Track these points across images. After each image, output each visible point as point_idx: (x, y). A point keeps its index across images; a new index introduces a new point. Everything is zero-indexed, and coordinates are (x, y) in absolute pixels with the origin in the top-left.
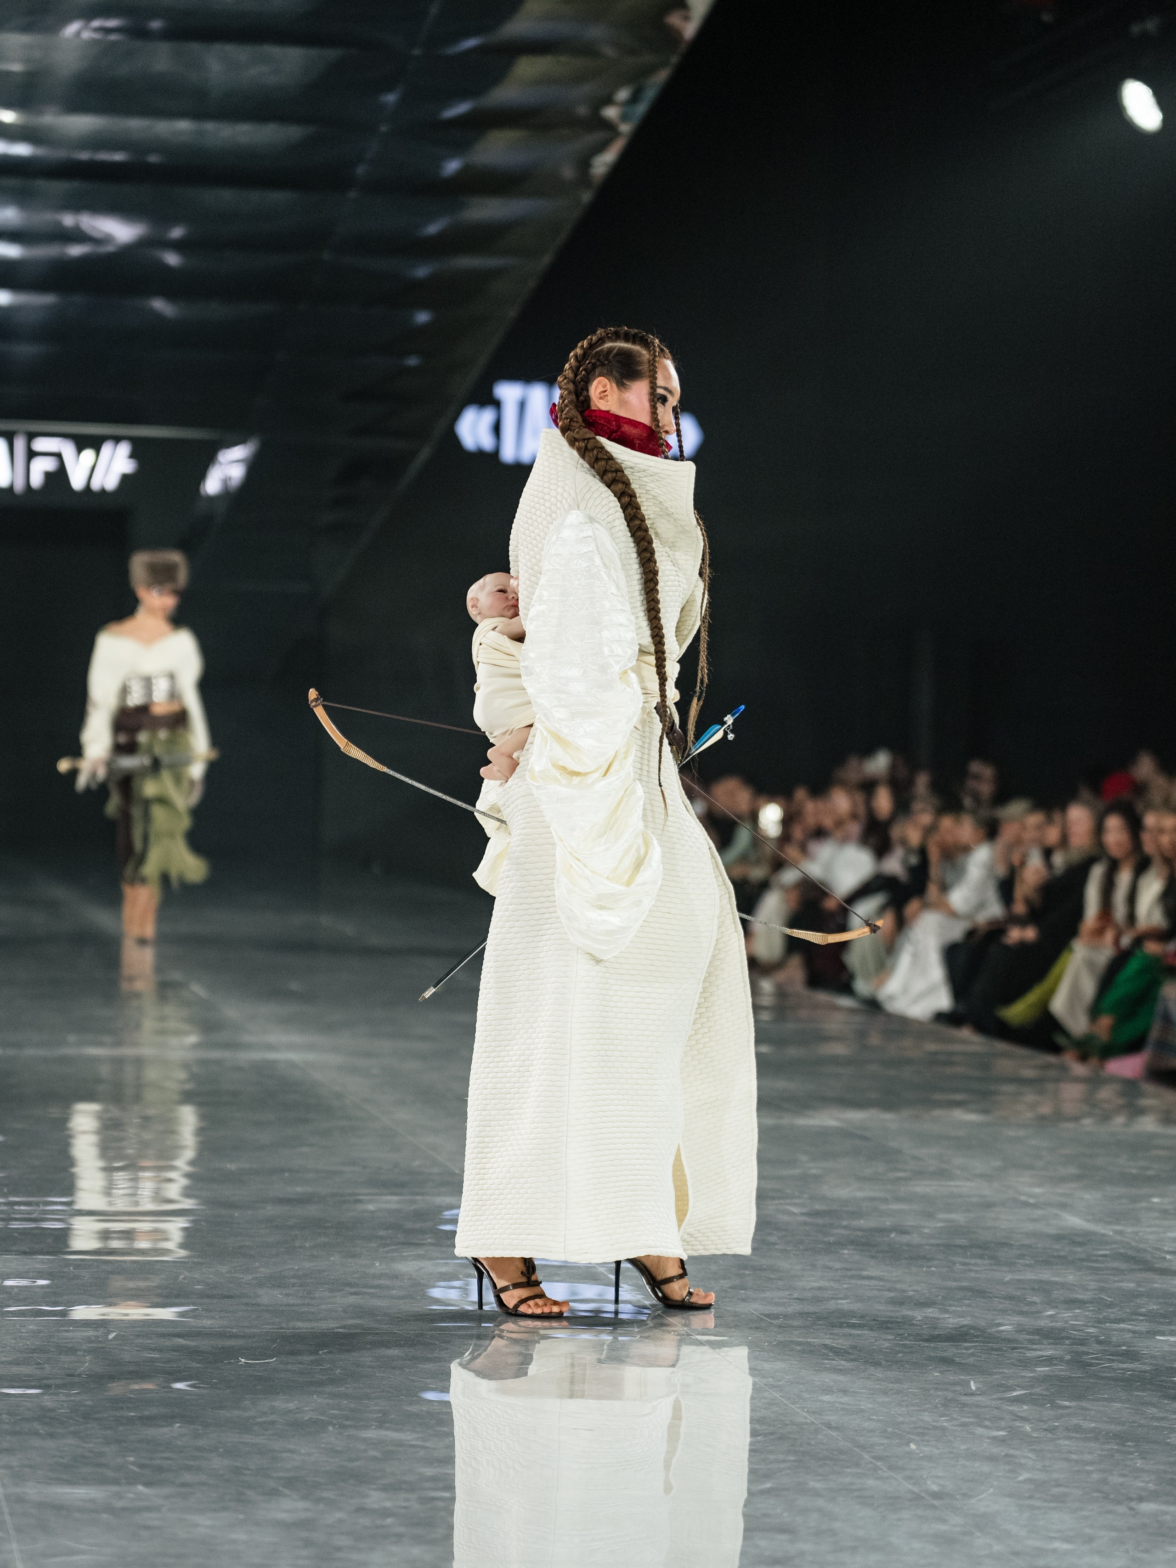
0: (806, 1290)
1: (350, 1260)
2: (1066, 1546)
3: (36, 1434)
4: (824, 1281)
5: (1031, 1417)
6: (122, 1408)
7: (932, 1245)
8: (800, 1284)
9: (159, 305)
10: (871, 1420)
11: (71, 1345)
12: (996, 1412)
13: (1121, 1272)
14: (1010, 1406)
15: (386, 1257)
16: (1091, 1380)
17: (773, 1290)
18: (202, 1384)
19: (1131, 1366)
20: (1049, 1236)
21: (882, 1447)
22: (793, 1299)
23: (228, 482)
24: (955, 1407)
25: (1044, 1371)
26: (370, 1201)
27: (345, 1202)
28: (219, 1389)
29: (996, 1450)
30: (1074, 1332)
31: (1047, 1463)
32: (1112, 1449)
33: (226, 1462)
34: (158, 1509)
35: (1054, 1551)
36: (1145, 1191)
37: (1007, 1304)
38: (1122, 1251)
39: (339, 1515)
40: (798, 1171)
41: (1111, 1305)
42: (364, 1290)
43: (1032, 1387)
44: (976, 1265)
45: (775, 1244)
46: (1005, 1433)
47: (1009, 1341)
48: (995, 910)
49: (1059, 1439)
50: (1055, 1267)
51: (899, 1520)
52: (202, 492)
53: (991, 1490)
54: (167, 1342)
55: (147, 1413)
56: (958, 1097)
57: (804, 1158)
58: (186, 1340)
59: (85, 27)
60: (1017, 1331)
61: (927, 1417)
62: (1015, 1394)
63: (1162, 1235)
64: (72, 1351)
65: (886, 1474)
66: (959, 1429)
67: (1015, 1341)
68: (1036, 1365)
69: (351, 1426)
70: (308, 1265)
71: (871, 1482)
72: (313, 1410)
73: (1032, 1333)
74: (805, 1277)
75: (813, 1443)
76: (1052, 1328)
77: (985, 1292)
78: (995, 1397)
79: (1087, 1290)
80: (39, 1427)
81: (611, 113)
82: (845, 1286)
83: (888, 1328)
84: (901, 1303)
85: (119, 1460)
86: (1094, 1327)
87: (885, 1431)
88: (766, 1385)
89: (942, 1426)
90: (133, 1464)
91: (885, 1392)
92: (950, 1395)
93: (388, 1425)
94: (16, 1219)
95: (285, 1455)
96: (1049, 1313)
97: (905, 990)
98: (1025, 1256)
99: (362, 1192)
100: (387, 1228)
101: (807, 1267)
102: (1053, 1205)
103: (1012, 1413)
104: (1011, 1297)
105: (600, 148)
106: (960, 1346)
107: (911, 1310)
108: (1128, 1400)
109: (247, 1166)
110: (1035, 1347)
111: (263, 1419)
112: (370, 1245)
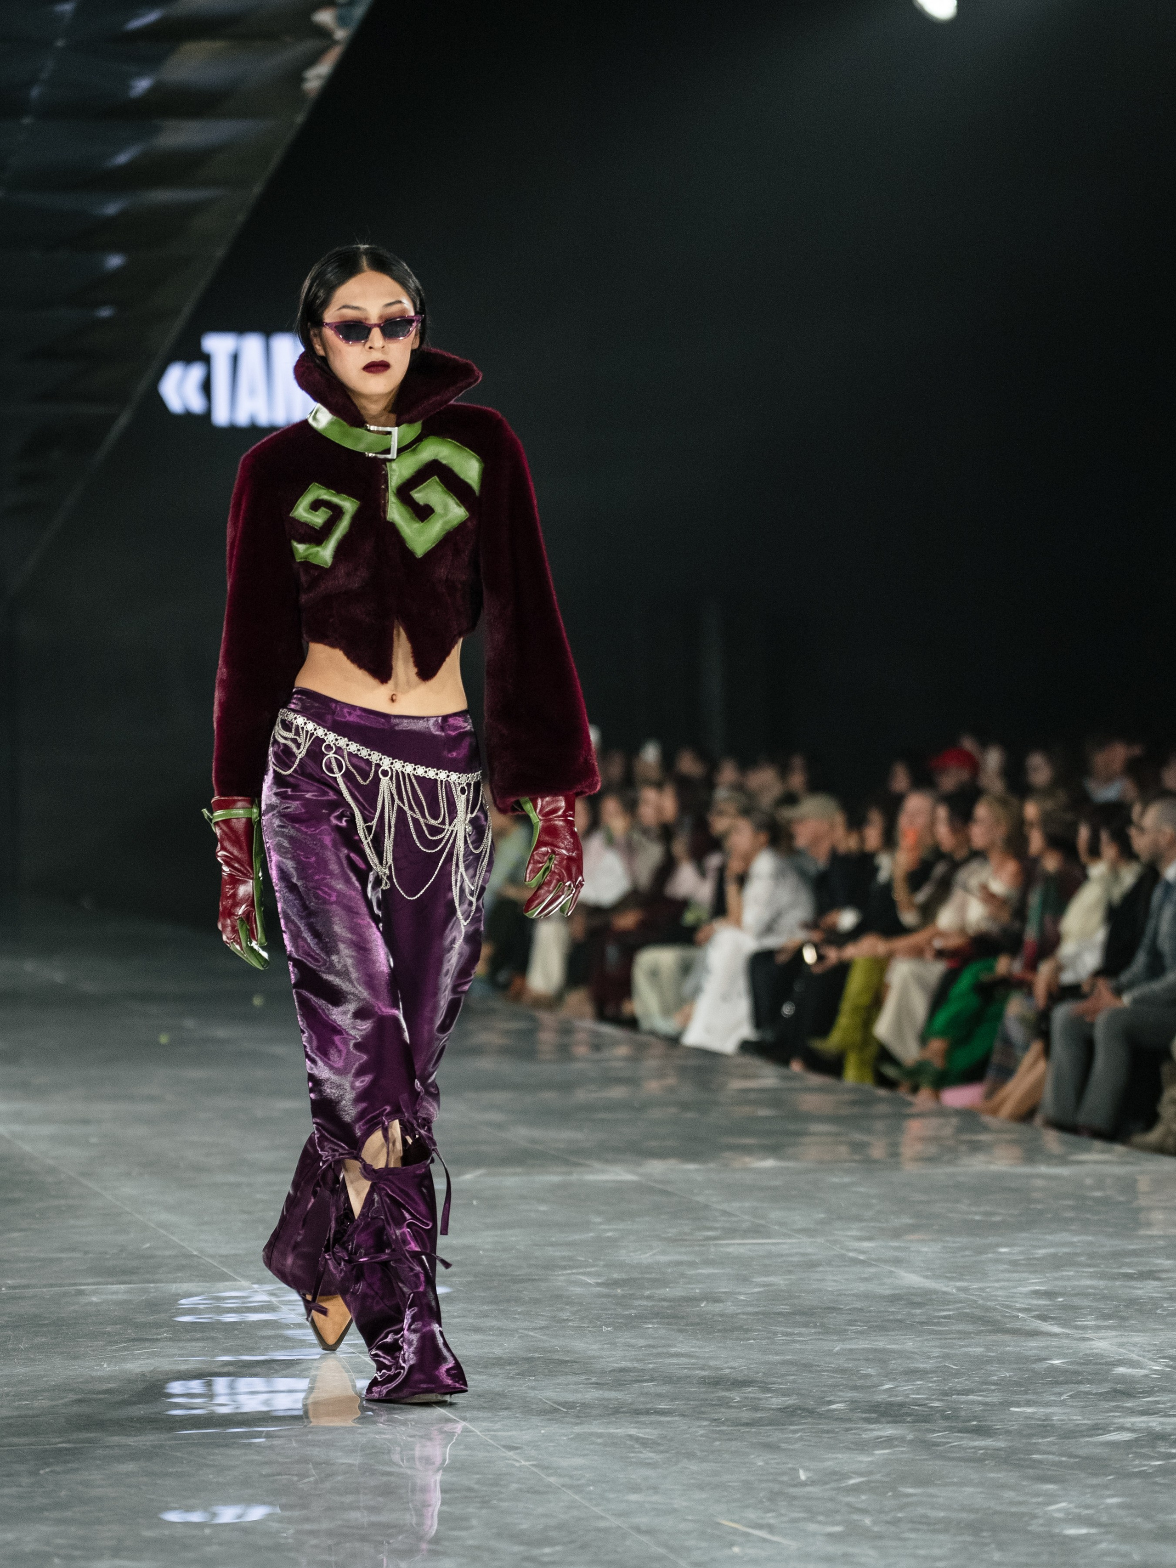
0: (605, 1372)
1: (72, 1362)
4: (625, 1361)
5: (870, 1508)
7: (749, 1314)
8: (598, 1366)
10: (687, 1520)
12: (830, 1505)
13: (967, 1334)
14: (846, 1496)
15: (114, 1357)
16: (938, 1462)
17: (566, 1374)
19: (983, 1443)
20: (883, 1297)
21: (700, 1552)
22: (592, 1384)
24: (784, 1501)
25: (884, 1454)
26: (94, 1293)
27: (64, 1295)
29: (832, 1549)
30: (916, 1408)
31: (891, 1561)
32: (965, 1542)
36: (991, 1240)
37: (838, 1378)
38: (967, 1311)
40: (591, 1235)
41: (957, 1374)
42: (89, 1398)
43: (871, 1473)
44: (800, 1334)
45: (568, 1321)
46: (841, 1529)
47: (842, 1420)
49: (904, 1532)
50: (892, 1333)
57: (598, 1219)
60: (850, 1409)
61: (750, 1514)
62: (851, 1482)
63: (1015, 1290)
66: (789, 1525)
67: (849, 1420)
68: (875, 1448)
70: (21, 1370)
72: (34, 1541)
73: (869, 1412)
74: (603, 1358)
75: (619, 1551)
76: (891, 1404)
77: (812, 1366)
78: (827, 1487)
79: (929, 1358)
81: (325, 17)
82: (651, 1366)
83: (701, 1413)
84: (716, 1383)
86: (939, 1400)
87: (703, 1533)
88: (563, 1485)
89: (769, 1523)
91: (701, 1487)
92: (777, 1487)
96: (887, 1386)
98: (856, 1321)
99: (84, 1282)
100: (115, 1323)
101: (605, 1346)
102: (886, 1261)
103: (848, 1505)
104: (842, 1370)
105: (313, 60)
106: (786, 1429)
107: (728, 1390)
108: (981, 1484)
110: (872, 1426)
112: (95, 1343)
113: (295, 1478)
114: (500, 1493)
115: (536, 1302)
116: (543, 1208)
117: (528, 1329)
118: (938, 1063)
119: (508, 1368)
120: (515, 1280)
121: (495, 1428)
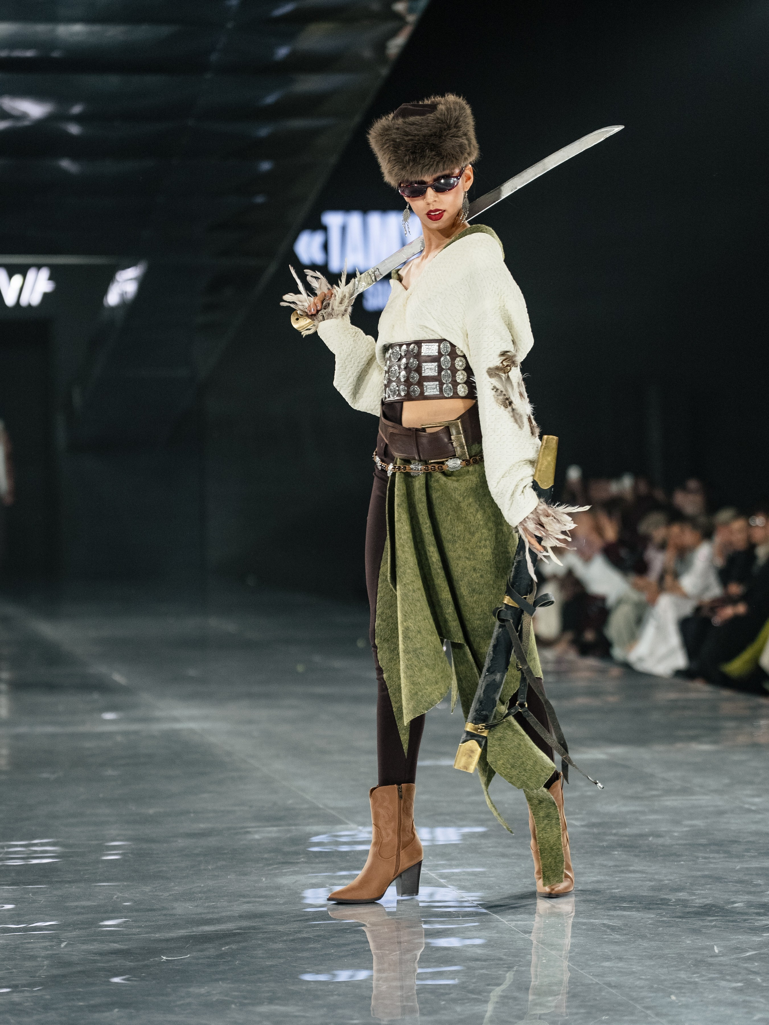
0: (587, 883)
1: (243, 878)
4: (601, 875)
5: (760, 971)
6: (73, 1000)
7: (680, 845)
9: (66, 164)
10: (641, 979)
11: (33, 953)
12: (734, 969)
14: (745, 963)
15: (270, 874)
18: (133, 977)
21: (650, 1000)
22: (579, 891)
23: (125, 295)
24: (704, 966)
26: (256, 832)
27: (237, 834)
28: (147, 981)
29: (736, 998)
37: (739, 887)
40: (577, 794)
42: (253, 899)
43: (761, 948)
44: (714, 858)
46: (742, 985)
47: (742, 914)
48: (716, 591)
52: (105, 304)
54: (106, 947)
55: (92, 1002)
56: (692, 733)
58: (121, 944)
60: (747, 907)
61: (683, 975)
62: (748, 954)
64: (33, 958)
65: (653, 1020)
66: (708, 982)
67: (746, 914)
68: (763, 932)
69: (249, 1004)
70: (210, 883)
72: (219, 993)
73: (759, 908)
75: (598, 999)
77: (721, 878)
78: (732, 957)
80: (10, 1018)
81: (400, 7)
82: (617, 879)
83: (650, 909)
84: (660, 890)
87: (652, 987)
89: (695, 981)
91: (650, 958)
92: (699, 957)
93: (276, 1001)
97: (652, 653)
98: (750, 849)
100: (270, 852)
101: (587, 866)
103: (746, 969)
104: (741, 881)
105: (394, 34)
106: (705, 919)
107: (667, 894)
109: (162, 810)
110: (761, 918)
111: (182, 1002)
112: (257, 865)
113: (388, 952)
114: (520, 961)
119: (524, 880)
121: (516, 919)
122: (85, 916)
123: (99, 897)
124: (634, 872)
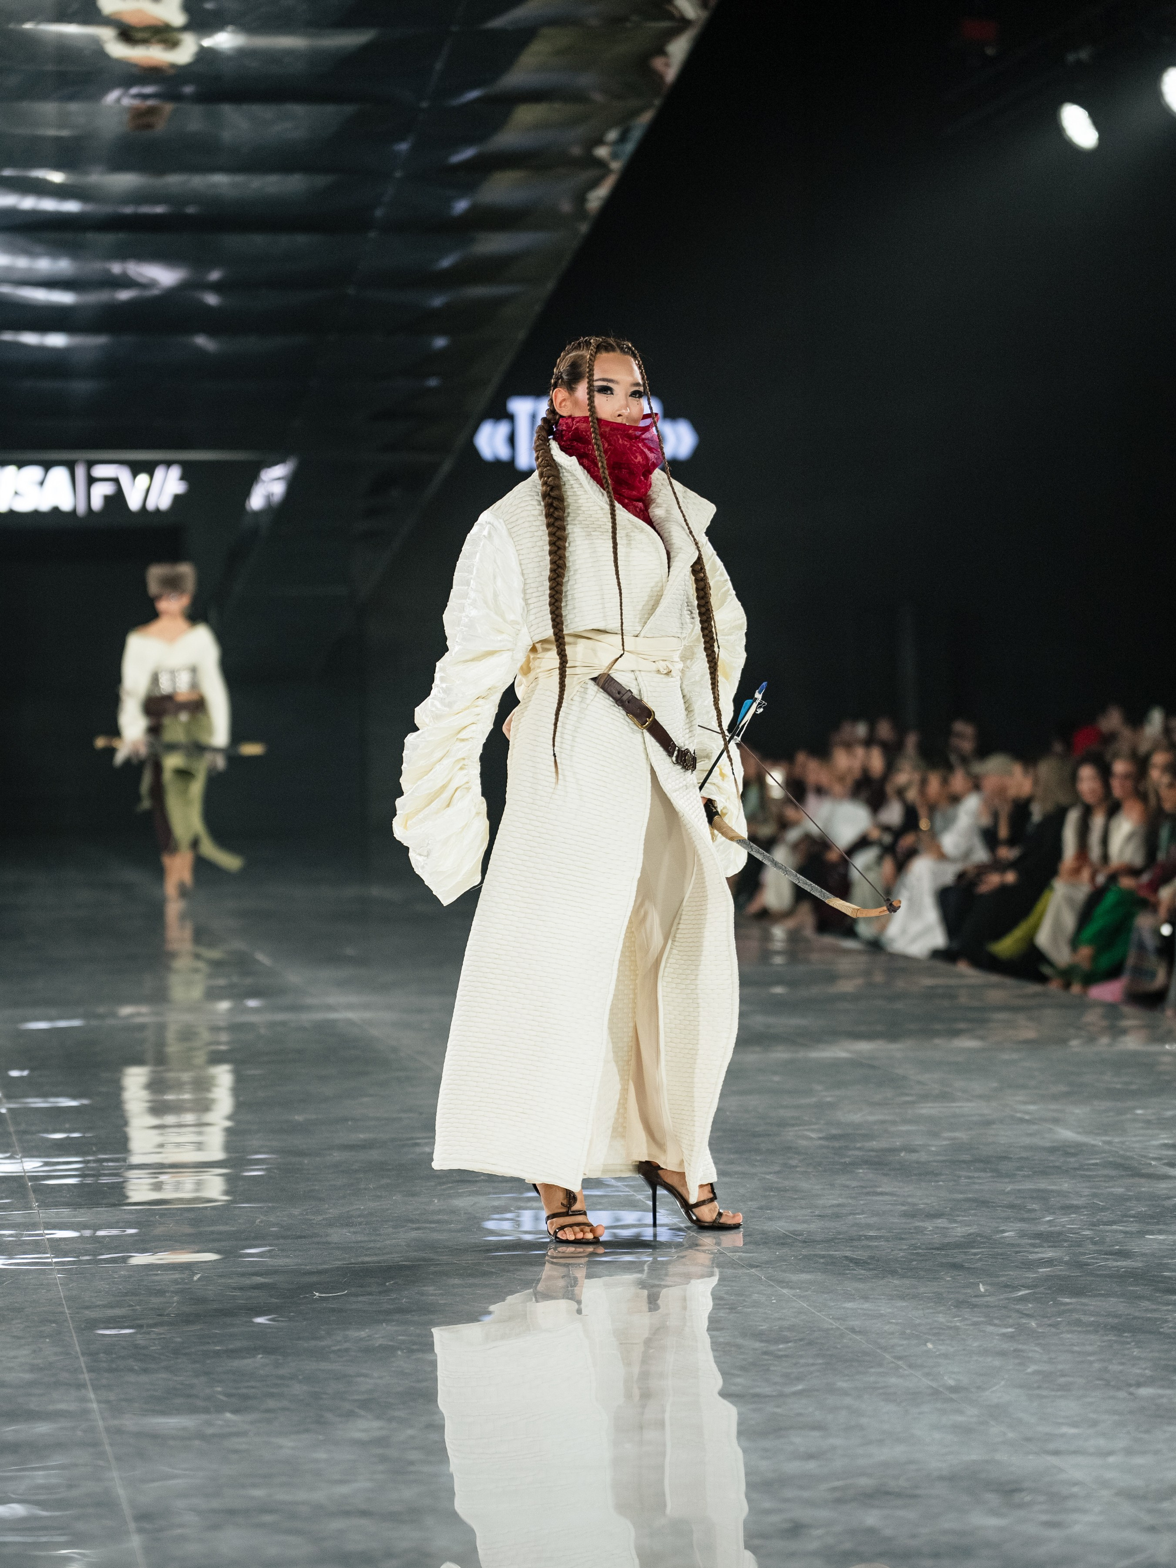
0: (826, 1207)
1: (411, 1199)
2: (1072, 1431)
3: (131, 1370)
4: (842, 1198)
5: (1035, 1314)
6: (209, 1343)
7: (937, 1162)
8: (820, 1202)
9: (201, 341)
10: (892, 1323)
11: (160, 1287)
12: (1004, 1311)
13: (1111, 1178)
14: (1017, 1304)
15: (443, 1195)
16: (1088, 1278)
17: (795, 1208)
18: (281, 1317)
19: (1124, 1263)
20: (1044, 1149)
21: (902, 1348)
22: (815, 1216)
23: (271, 497)
24: (966, 1308)
25: (1045, 1272)
27: (404, 1146)
28: (296, 1321)
29: (1005, 1346)
30: (1071, 1235)
31: (1053, 1355)
32: (1110, 1341)
33: (305, 1388)
34: (244, 1434)
35: (1063, 1436)
36: (1130, 1104)
37: (1009, 1212)
38: (1111, 1159)
39: (410, 1432)
40: (814, 1100)
41: (1103, 1209)
42: (425, 1225)
43: (1035, 1286)
44: (978, 1178)
45: (796, 1167)
46: (1013, 1330)
47: (1013, 1245)
48: (981, 855)
49: (1062, 1333)
50: (1051, 1177)
51: (920, 1413)
52: (248, 507)
53: (1003, 1383)
54: (247, 1281)
55: (231, 1347)
57: (819, 1088)
58: (265, 1278)
59: (124, 94)
60: (1019, 1237)
61: (941, 1318)
62: (1020, 1293)
63: (1148, 1143)
64: (161, 1293)
65: (906, 1372)
66: (971, 1328)
67: (1019, 1245)
68: (1039, 1266)
70: (372, 1205)
71: (893, 1380)
72: (382, 1338)
73: (1033, 1238)
74: (824, 1196)
75: (839, 1347)
76: (1052, 1233)
77: (989, 1202)
78: (1002, 1297)
79: (1081, 1197)
80: (133, 1364)
81: (602, 152)
82: (862, 1202)
83: (902, 1239)
84: (913, 1216)
85: (208, 1391)
86: (1089, 1229)
87: (903, 1333)
88: (794, 1296)
89: (956, 1326)
90: (220, 1393)
91: (902, 1298)
92: (961, 1297)
94: (105, 1175)
95: (358, 1379)
96: (1048, 1219)
97: (904, 931)
98: (1023, 1167)
99: (419, 1135)
101: (826, 1187)
102: (1045, 1120)
103: (1018, 1311)
104: (1013, 1205)
105: (594, 184)
106: (969, 1252)
107: (922, 1221)
108: (1123, 1295)
109: (314, 1117)
110: (1036, 1250)
111: (338, 1347)
112: (428, 1184)
114: (744, 1301)
115: (771, 1152)
116: (776, 1078)
117: (766, 1173)
118: (1085, 965)
119: (750, 1203)
120: (755, 1135)
122: (223, 1244)
123: (239, 1221)
124: (882, 1194)
